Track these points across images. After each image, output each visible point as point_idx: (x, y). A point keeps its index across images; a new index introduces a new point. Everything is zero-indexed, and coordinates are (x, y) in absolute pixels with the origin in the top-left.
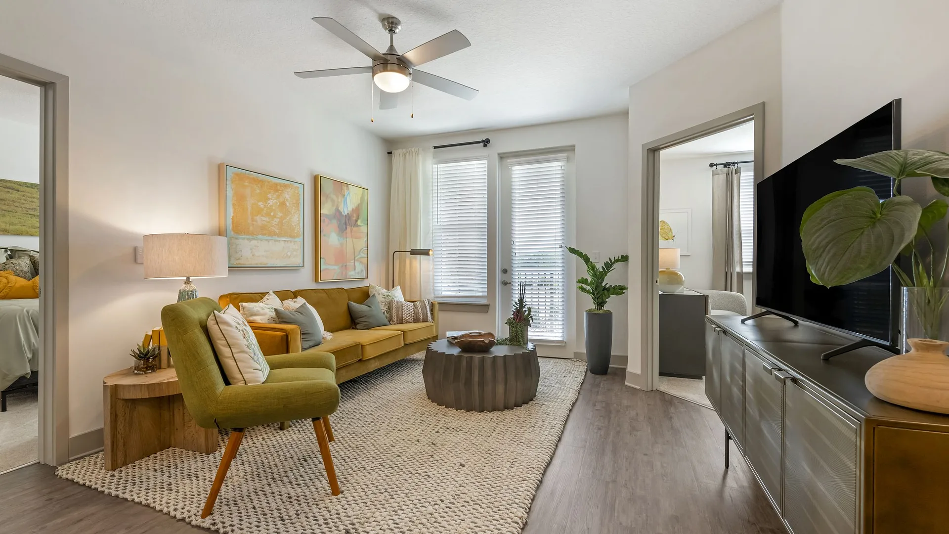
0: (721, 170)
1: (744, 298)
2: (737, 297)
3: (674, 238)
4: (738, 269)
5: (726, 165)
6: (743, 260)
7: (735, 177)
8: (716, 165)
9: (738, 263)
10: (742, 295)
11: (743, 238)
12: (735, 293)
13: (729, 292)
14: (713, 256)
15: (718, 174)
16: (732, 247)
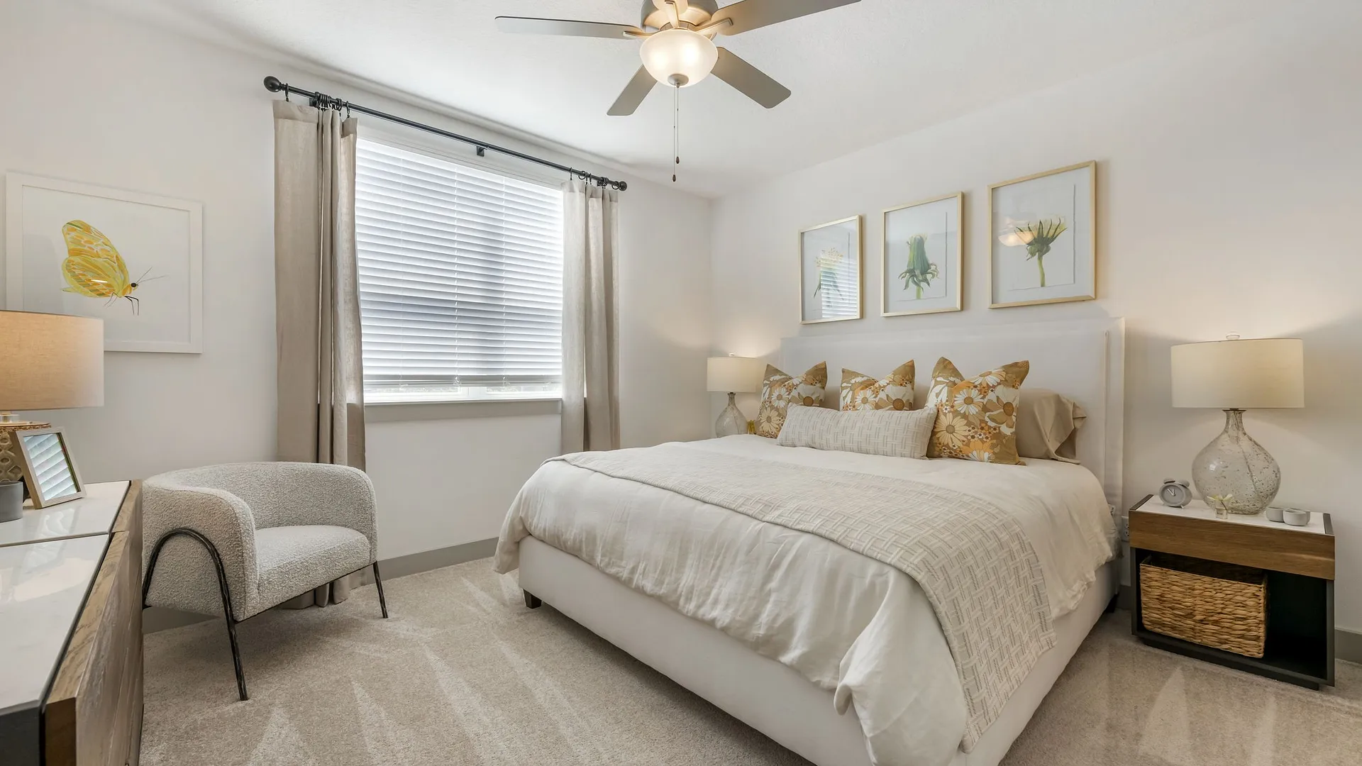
0: (300, 108)
1: (369, 481)
2: (350, 482)
3: (134, 293)
4: (350, 397)
5: (318, 100)
6: (365, 372)
7: (341, 145)
8: (286, 88)
9: (352, 382)
10: (360, 472)
11: (363, 315)
12: (342, 468)
13: (324, 467)
14: (280, 357)
15: (292, 118)
16: (335, 335)
